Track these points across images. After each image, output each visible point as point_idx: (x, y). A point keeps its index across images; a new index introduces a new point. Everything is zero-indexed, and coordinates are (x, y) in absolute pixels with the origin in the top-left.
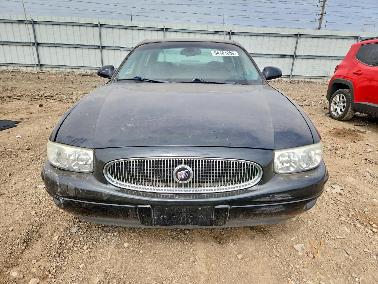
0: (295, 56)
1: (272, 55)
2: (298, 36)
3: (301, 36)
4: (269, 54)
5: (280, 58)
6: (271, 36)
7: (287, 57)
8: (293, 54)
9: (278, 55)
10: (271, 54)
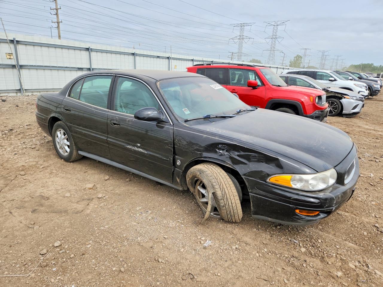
0: (91, 69)
1: (69, 68)
2: (90, 50)
3: (92, 50)
4: (66, 66)
5: (78, 71)
6: (58, 48)
7: (84, 70)
8: (89, 67)
9: (75, 68)
10: (68, 66)
